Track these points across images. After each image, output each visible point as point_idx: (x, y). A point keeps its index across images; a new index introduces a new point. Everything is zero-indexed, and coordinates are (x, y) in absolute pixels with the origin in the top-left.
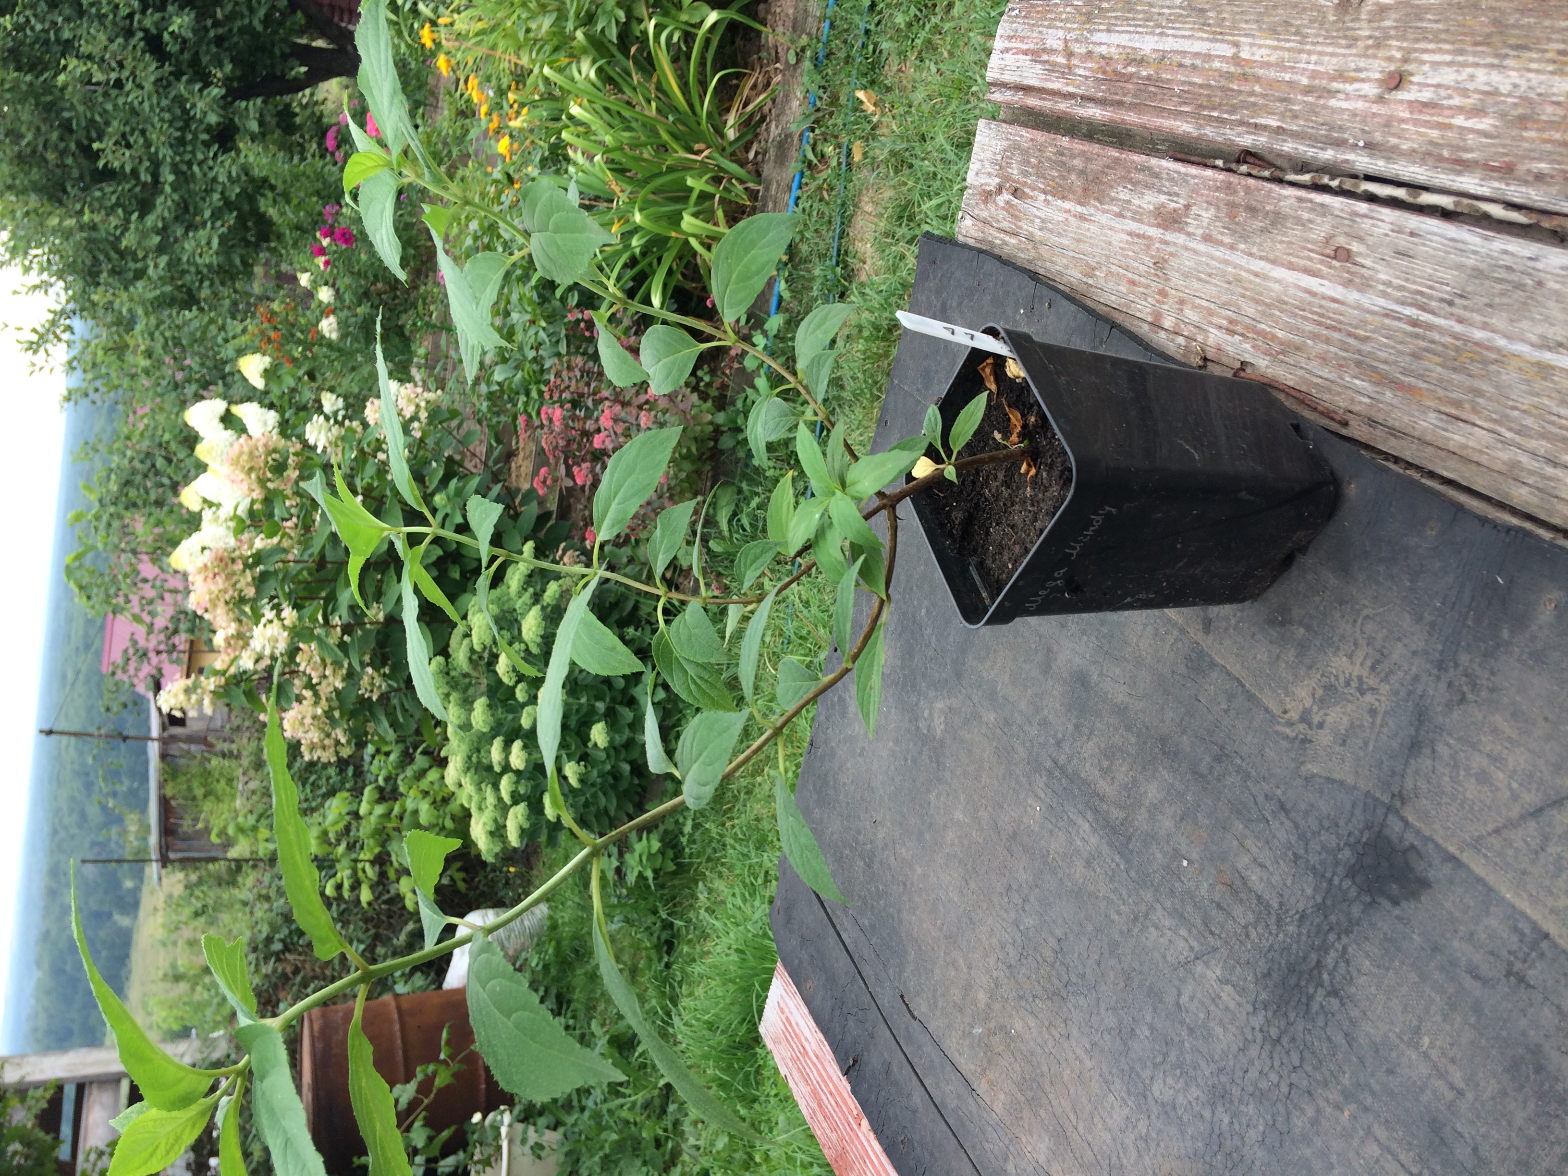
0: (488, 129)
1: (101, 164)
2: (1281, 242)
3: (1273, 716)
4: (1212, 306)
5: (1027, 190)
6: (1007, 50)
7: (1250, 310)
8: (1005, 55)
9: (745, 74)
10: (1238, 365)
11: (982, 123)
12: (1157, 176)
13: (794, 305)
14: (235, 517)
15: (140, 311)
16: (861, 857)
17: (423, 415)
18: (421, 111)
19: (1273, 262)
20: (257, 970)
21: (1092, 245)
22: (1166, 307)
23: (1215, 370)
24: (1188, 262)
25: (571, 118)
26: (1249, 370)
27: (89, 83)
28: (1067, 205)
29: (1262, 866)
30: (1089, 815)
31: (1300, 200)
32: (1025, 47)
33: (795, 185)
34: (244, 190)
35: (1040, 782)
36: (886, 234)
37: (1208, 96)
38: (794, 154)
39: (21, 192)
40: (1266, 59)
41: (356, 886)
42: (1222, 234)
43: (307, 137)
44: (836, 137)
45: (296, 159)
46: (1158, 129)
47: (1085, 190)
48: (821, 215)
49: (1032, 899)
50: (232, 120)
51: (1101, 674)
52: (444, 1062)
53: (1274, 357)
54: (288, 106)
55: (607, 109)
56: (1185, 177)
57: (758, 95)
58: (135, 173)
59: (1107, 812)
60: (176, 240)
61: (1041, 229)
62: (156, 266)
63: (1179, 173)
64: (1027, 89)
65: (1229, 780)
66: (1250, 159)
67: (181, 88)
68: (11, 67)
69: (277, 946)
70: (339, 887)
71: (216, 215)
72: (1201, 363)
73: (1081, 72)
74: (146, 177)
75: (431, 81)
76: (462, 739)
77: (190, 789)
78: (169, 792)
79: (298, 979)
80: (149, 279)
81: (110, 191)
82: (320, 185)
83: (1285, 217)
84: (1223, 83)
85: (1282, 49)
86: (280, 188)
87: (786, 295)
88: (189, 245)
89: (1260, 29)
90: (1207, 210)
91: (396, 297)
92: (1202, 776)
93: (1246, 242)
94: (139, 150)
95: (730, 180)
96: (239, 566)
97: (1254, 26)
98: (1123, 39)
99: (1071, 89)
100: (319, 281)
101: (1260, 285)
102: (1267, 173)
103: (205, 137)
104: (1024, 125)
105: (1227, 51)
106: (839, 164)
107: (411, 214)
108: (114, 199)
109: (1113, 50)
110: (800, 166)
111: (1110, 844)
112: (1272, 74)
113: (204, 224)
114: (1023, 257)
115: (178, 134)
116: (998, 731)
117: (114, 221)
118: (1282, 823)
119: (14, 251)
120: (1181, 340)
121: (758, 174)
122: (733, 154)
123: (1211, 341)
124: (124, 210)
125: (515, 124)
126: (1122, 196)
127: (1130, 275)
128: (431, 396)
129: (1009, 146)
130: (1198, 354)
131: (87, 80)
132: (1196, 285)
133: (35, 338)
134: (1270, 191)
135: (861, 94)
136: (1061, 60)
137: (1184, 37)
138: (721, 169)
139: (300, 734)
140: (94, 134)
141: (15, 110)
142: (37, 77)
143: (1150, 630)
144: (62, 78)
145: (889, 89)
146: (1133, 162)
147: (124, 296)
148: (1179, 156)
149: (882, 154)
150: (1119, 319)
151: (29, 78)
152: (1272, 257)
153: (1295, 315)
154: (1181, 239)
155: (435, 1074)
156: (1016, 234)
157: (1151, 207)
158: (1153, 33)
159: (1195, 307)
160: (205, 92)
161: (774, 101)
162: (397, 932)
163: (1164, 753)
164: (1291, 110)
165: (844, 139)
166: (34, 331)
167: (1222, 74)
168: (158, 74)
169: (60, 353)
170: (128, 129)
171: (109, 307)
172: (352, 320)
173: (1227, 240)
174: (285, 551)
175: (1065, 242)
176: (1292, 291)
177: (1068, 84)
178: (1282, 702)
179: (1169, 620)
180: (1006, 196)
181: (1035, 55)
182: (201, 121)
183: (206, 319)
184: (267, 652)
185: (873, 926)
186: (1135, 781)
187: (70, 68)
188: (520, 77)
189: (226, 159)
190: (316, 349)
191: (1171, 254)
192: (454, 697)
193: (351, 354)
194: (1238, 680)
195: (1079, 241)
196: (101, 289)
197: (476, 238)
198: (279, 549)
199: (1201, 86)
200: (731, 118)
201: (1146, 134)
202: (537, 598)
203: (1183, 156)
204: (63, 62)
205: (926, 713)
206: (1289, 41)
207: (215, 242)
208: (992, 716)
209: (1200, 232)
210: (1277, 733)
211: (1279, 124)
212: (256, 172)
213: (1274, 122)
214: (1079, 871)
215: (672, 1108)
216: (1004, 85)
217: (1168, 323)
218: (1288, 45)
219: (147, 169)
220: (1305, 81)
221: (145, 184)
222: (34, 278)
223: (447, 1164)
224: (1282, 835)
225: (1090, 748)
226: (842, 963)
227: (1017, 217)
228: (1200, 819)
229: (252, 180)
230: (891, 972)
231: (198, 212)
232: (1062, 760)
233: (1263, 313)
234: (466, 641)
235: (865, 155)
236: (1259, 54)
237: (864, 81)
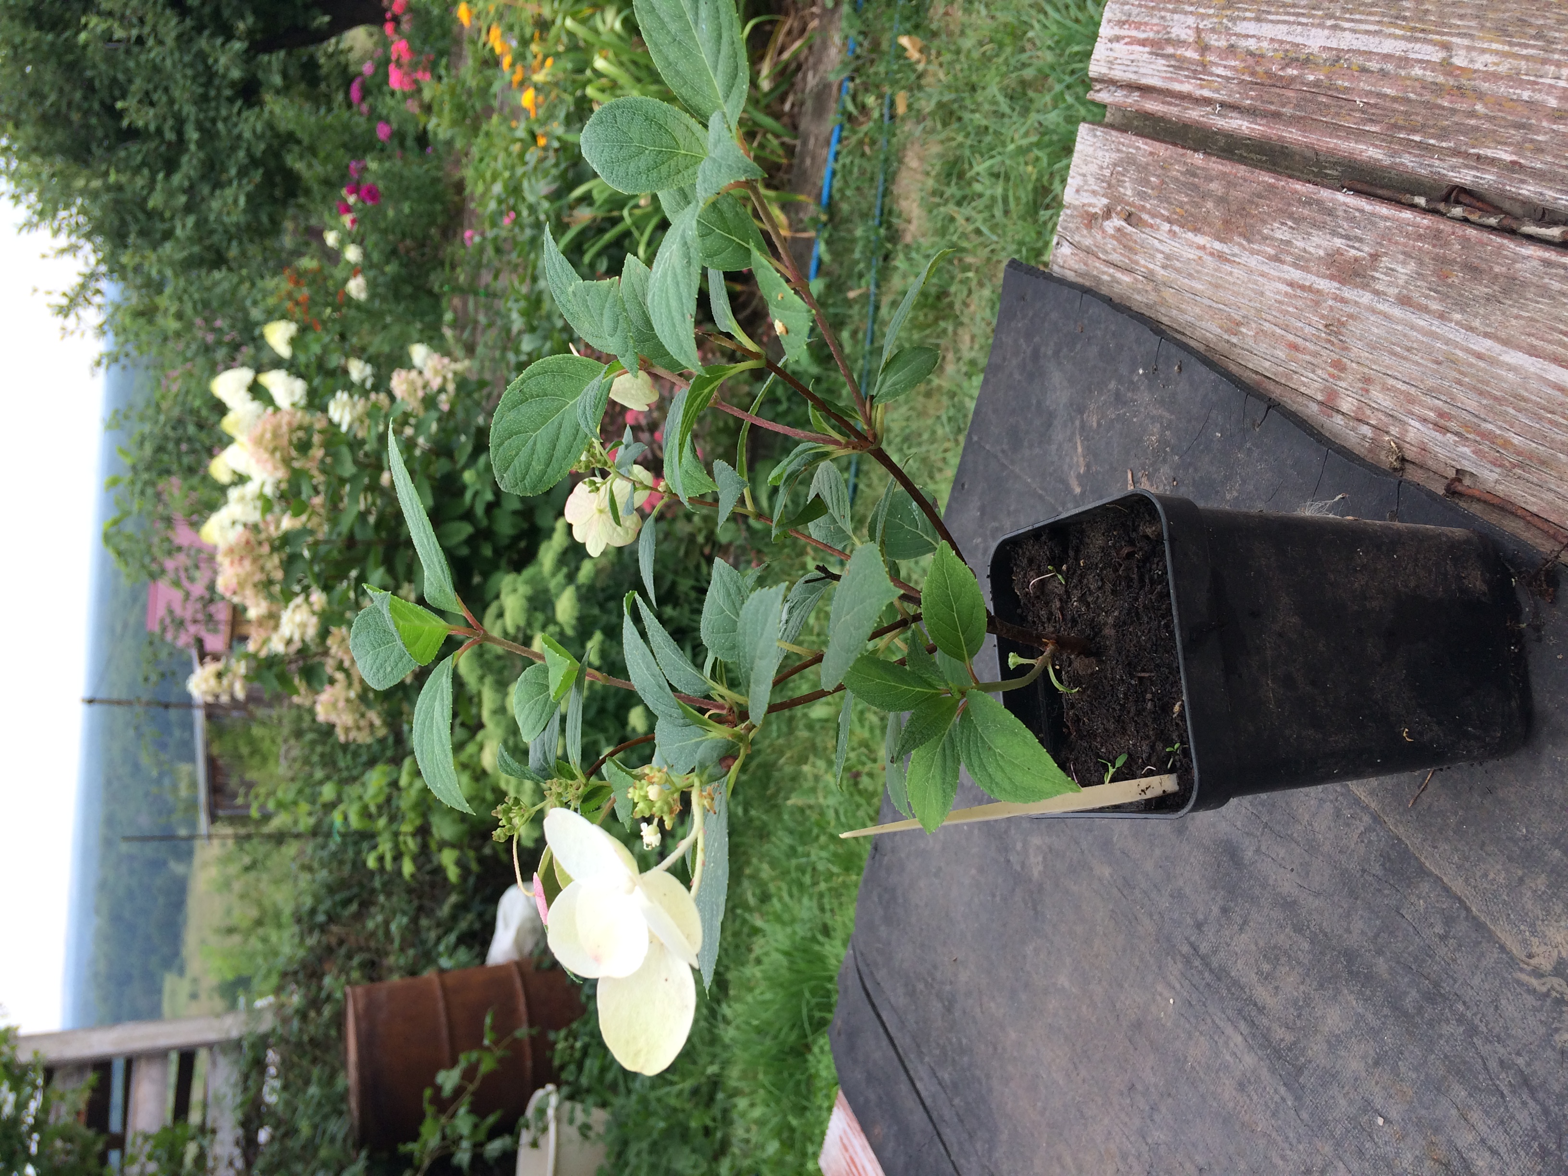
0: (511, 83)
1: (125, 123)
2: (1517, 317)
3: (1512, 958)
4: (1413, 390)
5: (1145, 217)
6: (1117, 39)
7: (1471, 403)
8: (1115, 45)
9: (777, 21)
10: (1452, 474)
11: (1083, 129)
12: (1330, 212)
13: (835, 268)
14: (261, 496)
15: (169, 273)
16: (939, 996)
17: (451, 387)
18: (444, 61)
19: (1506, 342)
20: (302, 940)
21: (1236, 294)
22: (1343, 384)
23: (1413, 475)
24: (1376, 330)
25: (595, 71)
26: (1467, 481)
27: (110, 40)
28: (1201, 240)
29: (1494, 1152)
30: (1242, 1025)
31: (1547, 263)
32: (1142, 36)
33: (834, 140)
34: (269, 147)
35: (1174, 969)
36: (934, 193)
37: (1406, 113)
38: (833, 106)
39: (46, 154)
40: (1492, 68)
41: (398, 857)
42: (1427, 297)
43: (334, 86)
44: (877, 86)
45: (323, 111)
46: (1331, 153)
47: (1226, 222)
48: (863, 172)
49: (1164, 1110)
50: (254, 75)
51: (1258, 851)
52: (488, 1049)
53: (1508, 470)
54: (312, 59)
55: (635, 63)
56: (1371, 219)
57: (794, 41)
58: (159, 131)
59: (1269, 1029)
60: (203, 199)
61: (1164, 267)
62: (184, 226)
63: (1362, 211)
64: (1145, 90)
65: (1446, 1029)
66: (1463, 198)
67: (203, 43)
68: (33, 26)
69: (321, 918)
70: (381, 859)
71: (243, 172)
72: (1396, 464)
73: (1220, 71)
74: (170, 136)
75: (455, 29)
76: (498, 724)
77: (236, 748)
78: (216, 750)
79: (343, 951)
80: (177, 240)
81: (136, 151)
82: (346, 137)
83: (1524, 284)
84: (1427, 96)
85: (1516, 56)
86: (306, 141)
87: (827, 258)
88: (215, 205)
89: (1482, 27)
90: (1404, 263)
91: (423, 255)
92: (1406, 1014)
93: (1463, 311)
94: (162, 109)
95: (764, 135)
96: (266, 549)
97: (1473, 23)
98: (1280, 32)
99: (1206, 93)
100: (348, 238)
101: (1486, 371)
102: (1493, 221)
103: (228, 92)
104: (1140, 134)
105: (1436, 55)
106: (882, 115)
107: (438, 168)
108: (139, 158)
109: (1265, 44)
110: (839, 118)
111: (1273, 1071)
112: (1503, 89)
113: (230, 182)
114: (1140, 299)
115: (200, 90)
116: (1115, 891)
117: (140, 182)
118: (1524, 1103)
119: (42, 214)
120: (1366, 430)
121: (795, 127)
122: (768, 106)
123: (1411, 436)
124: (151, 170)
125: (539, 77)
126: (1278, 235)
127: (1291, 337)
128: (459, 367)
129: (1121, 160)
130: (1390, 451)
131: (108, 37)
132: (1387, 360)
133: (64, 302)
134: (1501, 247)
135: (904, 41)
136: (1192, 54)
137: (1367, 32)
138: (755, 123)
139: (333, 718)
140: (117, 93)
141: (38, 71)
142: (58, 35)
143: (1328, 807)
144: (83, 37)
145: (935, 34)
146: (1296, 192)
147: (153, 257)
148: (1359, 187)
149: (927, 105)
150: (1276, 392)
151: (50, 37)
152: (1503, 334)
153: (1541, 418)
154: (1366, 298)
155: (479, 1062)
156: (1129, 271)
157: (1321, 253)
158: (1321, 26)
159: (1385, 389)
160: (228, 46)
161: (810, 48)
162: (440, 902)
163: (1350, 973)
164: (1532, 141)
165: (887, 89)
166: (65, 294)
167: (1425, 85)
168: (180, 29)
169: (91, 316)
170: (151, 86)
171: (137, 269)
172: (381, 279)
173: (1435, 306)
174: (312, 532)
175: (1198, 286)
176: (1534, 384)
177: (1202, 87)
178: (1525, 942)
179: (1357, 801)
180: (1116, 222)
181: (1157, 46)
182: (224, 76)
183: (235, 280)
184: (297, 637)
185: (955, 1085)
186: (1308, 999)
187: (91, 25)
188: (543, 25)
189: (250, 115)
190: (344, 310)
191: (1351, 316)
192: (489, 680)
193: (380, 315)
194: (1460, 900)
195: (1217, 286)
196: (130, 251)
197: (500, 202)
198: (305, 531)
199: (1395, 99)
200: (766, 69)
201: (1309, 154)
202: (571, 578)
203: (1365, 188)
204: (83, 20)
205: (1019, 846)
206: (1527, 46)
207: (242, 201)
208: (1107, 871)
209: (1393, 291)
210: (1518, 982)
211: (1514, 158)
212: (283, 126)
213: (1507, 157)
214: (1228, 1091)
215: (720, 1096)
216: (1112, 83)
217: (1347, 404)
218: (1524, 52)
219: (172, 128)
220: (1553, 103)
221: (170, 144)
222: (63, 241)
223: (495, 1147)
224: (1523, 1116)
225: (1243, 941)
226: (918, 1117)
227: (1131, 249)
228: (1403, 1069)
229: (277, 135)
230: (979, 1146)
231: (224, 169)
232: (1204, 948)
233: (1490, 409)
234: (499, 623)
235: (910, 107)
236: (1481, 62)
237: (908, 25)
